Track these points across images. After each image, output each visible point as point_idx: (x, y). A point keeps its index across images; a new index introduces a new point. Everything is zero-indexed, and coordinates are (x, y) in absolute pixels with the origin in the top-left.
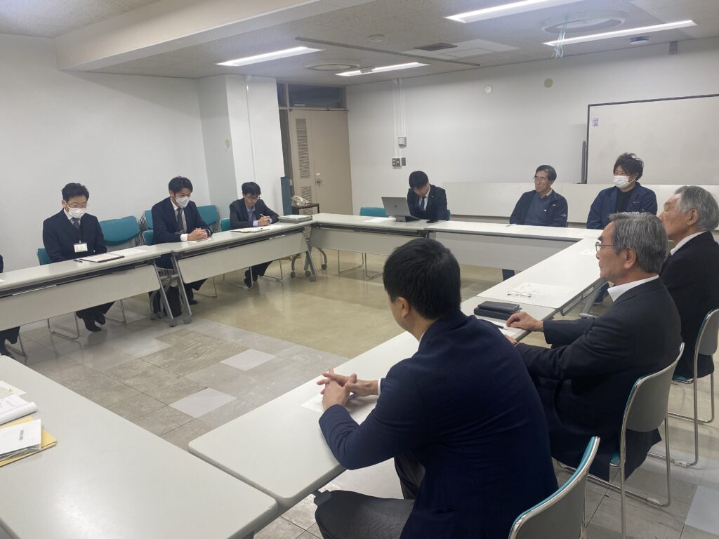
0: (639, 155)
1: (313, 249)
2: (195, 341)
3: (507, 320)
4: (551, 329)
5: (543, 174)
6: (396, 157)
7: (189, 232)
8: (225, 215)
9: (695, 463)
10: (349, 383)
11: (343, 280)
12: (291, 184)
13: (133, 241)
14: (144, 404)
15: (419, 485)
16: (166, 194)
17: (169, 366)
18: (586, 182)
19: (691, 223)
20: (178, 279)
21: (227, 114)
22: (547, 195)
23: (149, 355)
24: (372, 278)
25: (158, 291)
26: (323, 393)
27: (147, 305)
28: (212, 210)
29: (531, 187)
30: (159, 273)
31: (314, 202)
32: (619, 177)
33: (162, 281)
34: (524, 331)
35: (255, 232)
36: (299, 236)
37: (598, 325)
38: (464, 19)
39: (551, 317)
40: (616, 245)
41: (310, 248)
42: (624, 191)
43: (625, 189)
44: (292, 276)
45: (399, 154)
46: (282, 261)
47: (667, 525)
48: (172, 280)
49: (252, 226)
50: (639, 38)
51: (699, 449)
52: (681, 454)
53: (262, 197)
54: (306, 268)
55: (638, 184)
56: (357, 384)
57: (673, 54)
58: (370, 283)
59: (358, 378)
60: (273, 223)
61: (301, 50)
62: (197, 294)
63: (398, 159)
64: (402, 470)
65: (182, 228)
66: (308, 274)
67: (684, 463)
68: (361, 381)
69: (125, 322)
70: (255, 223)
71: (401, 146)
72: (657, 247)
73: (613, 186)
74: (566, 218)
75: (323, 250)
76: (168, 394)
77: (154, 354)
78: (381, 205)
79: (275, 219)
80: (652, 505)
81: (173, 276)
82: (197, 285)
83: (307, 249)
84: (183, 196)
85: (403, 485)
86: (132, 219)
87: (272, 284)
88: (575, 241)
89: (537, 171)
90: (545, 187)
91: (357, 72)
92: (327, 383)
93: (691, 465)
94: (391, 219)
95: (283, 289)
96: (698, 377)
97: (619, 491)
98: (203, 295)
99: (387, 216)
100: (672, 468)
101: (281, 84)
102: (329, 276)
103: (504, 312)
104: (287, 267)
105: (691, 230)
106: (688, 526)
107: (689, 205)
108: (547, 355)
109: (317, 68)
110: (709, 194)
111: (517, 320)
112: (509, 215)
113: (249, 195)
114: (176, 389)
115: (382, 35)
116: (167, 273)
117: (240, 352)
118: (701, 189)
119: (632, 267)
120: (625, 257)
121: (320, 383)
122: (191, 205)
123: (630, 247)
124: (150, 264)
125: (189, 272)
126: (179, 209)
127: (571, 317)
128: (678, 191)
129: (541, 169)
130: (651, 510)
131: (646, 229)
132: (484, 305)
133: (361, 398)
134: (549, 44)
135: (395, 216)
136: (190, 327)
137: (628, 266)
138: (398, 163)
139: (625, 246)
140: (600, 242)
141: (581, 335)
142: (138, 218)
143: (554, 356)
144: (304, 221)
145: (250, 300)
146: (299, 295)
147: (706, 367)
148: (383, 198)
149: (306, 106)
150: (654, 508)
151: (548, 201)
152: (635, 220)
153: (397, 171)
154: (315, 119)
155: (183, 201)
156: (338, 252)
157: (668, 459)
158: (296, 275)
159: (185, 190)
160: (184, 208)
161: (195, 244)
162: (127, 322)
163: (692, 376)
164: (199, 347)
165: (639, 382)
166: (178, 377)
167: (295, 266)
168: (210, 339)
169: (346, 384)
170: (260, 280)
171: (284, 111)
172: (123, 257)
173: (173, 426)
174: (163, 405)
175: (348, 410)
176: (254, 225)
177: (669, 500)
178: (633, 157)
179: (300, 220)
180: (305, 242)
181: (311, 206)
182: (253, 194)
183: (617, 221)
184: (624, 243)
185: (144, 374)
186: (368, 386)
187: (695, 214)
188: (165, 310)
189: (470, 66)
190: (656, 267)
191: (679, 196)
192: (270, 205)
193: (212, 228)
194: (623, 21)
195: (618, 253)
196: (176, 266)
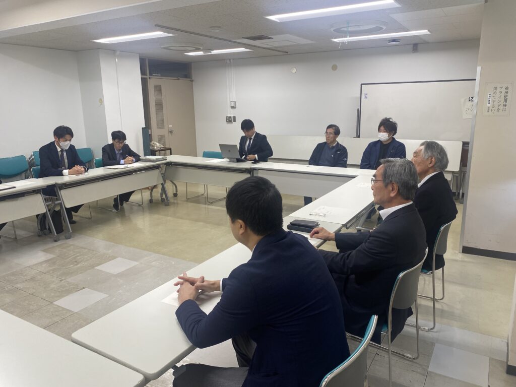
0: (394, 119)
1: (167, 181)
2: (74, 252)
3: (310, 233)
4: (341, 239)
5: (331, 130)
6: (229, 116)
7: (69, 168)
8: (99, 155)
9: (433, 328)
10: (198, 284)
11: (190, 204)
12: (150, 133)
13: (23, 175)
14: (33, 303)
15: (251, 357)
16: (51, 138)
17: (53, 272)
18: (359, 137)
19: (430, 166)
20: (61, 204)
21: (101, 79)
22: (334, 145)
23: (36, 264)
24: (212, 203)
25: (44, 214)
26: (178, 291)
27: (35, 225)
28: (88, 151)
29: (323, 139)
30: (45, 199)
31: (168, 146)
32: (382, 133)
33: (48, 206)
34: (322, 241)
35: (122, 169)
36: (157, 172)
37: (373, 236)
38: (278, 19)
39: (339, 230)
40: (385, 181)
41: (165, 181)
42: (385, 143)
43: (385, 142)
44: (150, 202)
45: (231, 113)
46: (143, 190)
47: (417, 372)
48: (56, 205)
49: (120, 164)
50: (394, 40)
51: (436, 318)
52: (425, 322)
53: (127, 142)
54: (162, 196)
55: (394, 139)
56: (205, 283)
57: (415, 52)
58: (210, 207)
59: (205, 279)
60: (136, 162)
61: (159, 34)
62: (76, 216)
63: (230, 117)
64: (237, 345)
65: (64, 165)
66: (163, 200)
67: (427, 328)
68: (208, 281)
69: (16, 238)
70: (122, 161)
71: (233, 107)
72: (412, 182)
73: (378, 140)
74: (347, 161)
75: (174, 182)
76: (52, 294)
77: (41, 263)
78: (218, 150)
79: (138, 159)
80: (407, 359)
81: (57, 202)
82: (76, 209)
83: (162, 182)
84: (66, 141)
85: (239, 356)
86: (22, 157)
87: (135, 208)
88: (353, 177)
89: (327, 129)
90: (332, 140)
91: (201, 53)
92: (182, 284)
93: (431, 329)
94: (226, 160)
95: (143, 212)
96: (436, 270)
97: (387, 351)
98: (80, 217)
99: (223, 158)
100: (420, 332)
101: (143, 59)
102: (179, 202)
103: (308, 227)
104: (146, 195)
105: (431, 171)
106: (430, 372)
107: (429, 154)
108: (339, 258)
109: (170, 48)
110: (441, 146)
111: (317, 233)
112: (308, 158)
113: (116, 140)
114: (59, 290)
115: (219, 27)
116: (51, 200)
117: (110, 260)
118: (436, 143)
119: (396, 195)
120: (391, 189)
121: (176, 285)
122: (72, 147)
123: (394, 182)
124: (37, 193)
125: (69, 199)
126: (62, 151)
127: (352, 230)
128: (422, 144)
129: (330, 127)
130: (407, 362)
131: (405, 170)
132: (295, 222)
133: (207, 293)
134: (336, 40)
135: (229, 158)
136: (70, 242)
137: (392, 195)
138: (230, 120)
139: (391, 181)
140: (374, 178)
141: (361, 243)
142: (28, 157)
143: (344, 258)
144: (160, 161)
145: (118, 220)
146: (156, 216)
147: (440, 263)
148: (221, 146)
149: (162, 76)
150: (408, 360)
151: (334, 150)
152: (398, 163)
153: (229, 125)
154: (169, 86)
155: (65, 145)
156: (185, 184)
157: (417, 327)
158: (154, 201)
159: (68, 136)
160: (66, 150)
161: (74, 178)
162: (18, 239)
163: (431, 269)
164: (78, 256)
165: (401, 275)
166: (61, 281)
167: (153, 194)
168: (86, 250)
169: (195, 285)
170: (125, 205)
171: (145, 78)
172: (15, 187)
173: (56, 319)
174: (48, 303)
175: (198, 303)
176: (121, 163)
177: (418, 354)
178: (391, 120)
179: (157, 160)
180: (161, 176)
181: (165, 149)
182: (120, 140)
183: (386, 164)
184: (390, 179)
185: (33, 279)
186: (213, 284)
187: (433, 159)
188: (49, 229)
189: (282, 53)
190: (410, 196)
191: (423, 147)
192: (133, 148)
193: (87, 166)
194: (384, 28)
195: (386, 186)
196: (59, 194)
